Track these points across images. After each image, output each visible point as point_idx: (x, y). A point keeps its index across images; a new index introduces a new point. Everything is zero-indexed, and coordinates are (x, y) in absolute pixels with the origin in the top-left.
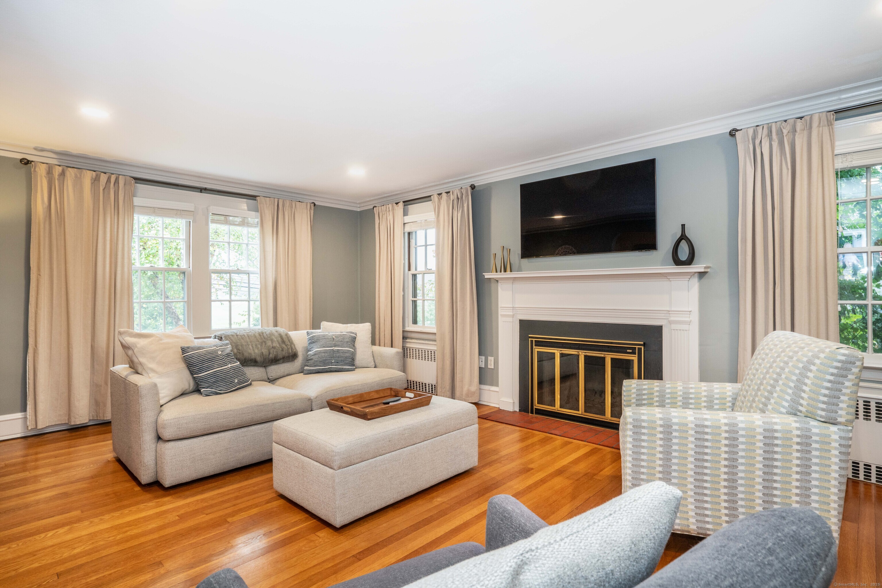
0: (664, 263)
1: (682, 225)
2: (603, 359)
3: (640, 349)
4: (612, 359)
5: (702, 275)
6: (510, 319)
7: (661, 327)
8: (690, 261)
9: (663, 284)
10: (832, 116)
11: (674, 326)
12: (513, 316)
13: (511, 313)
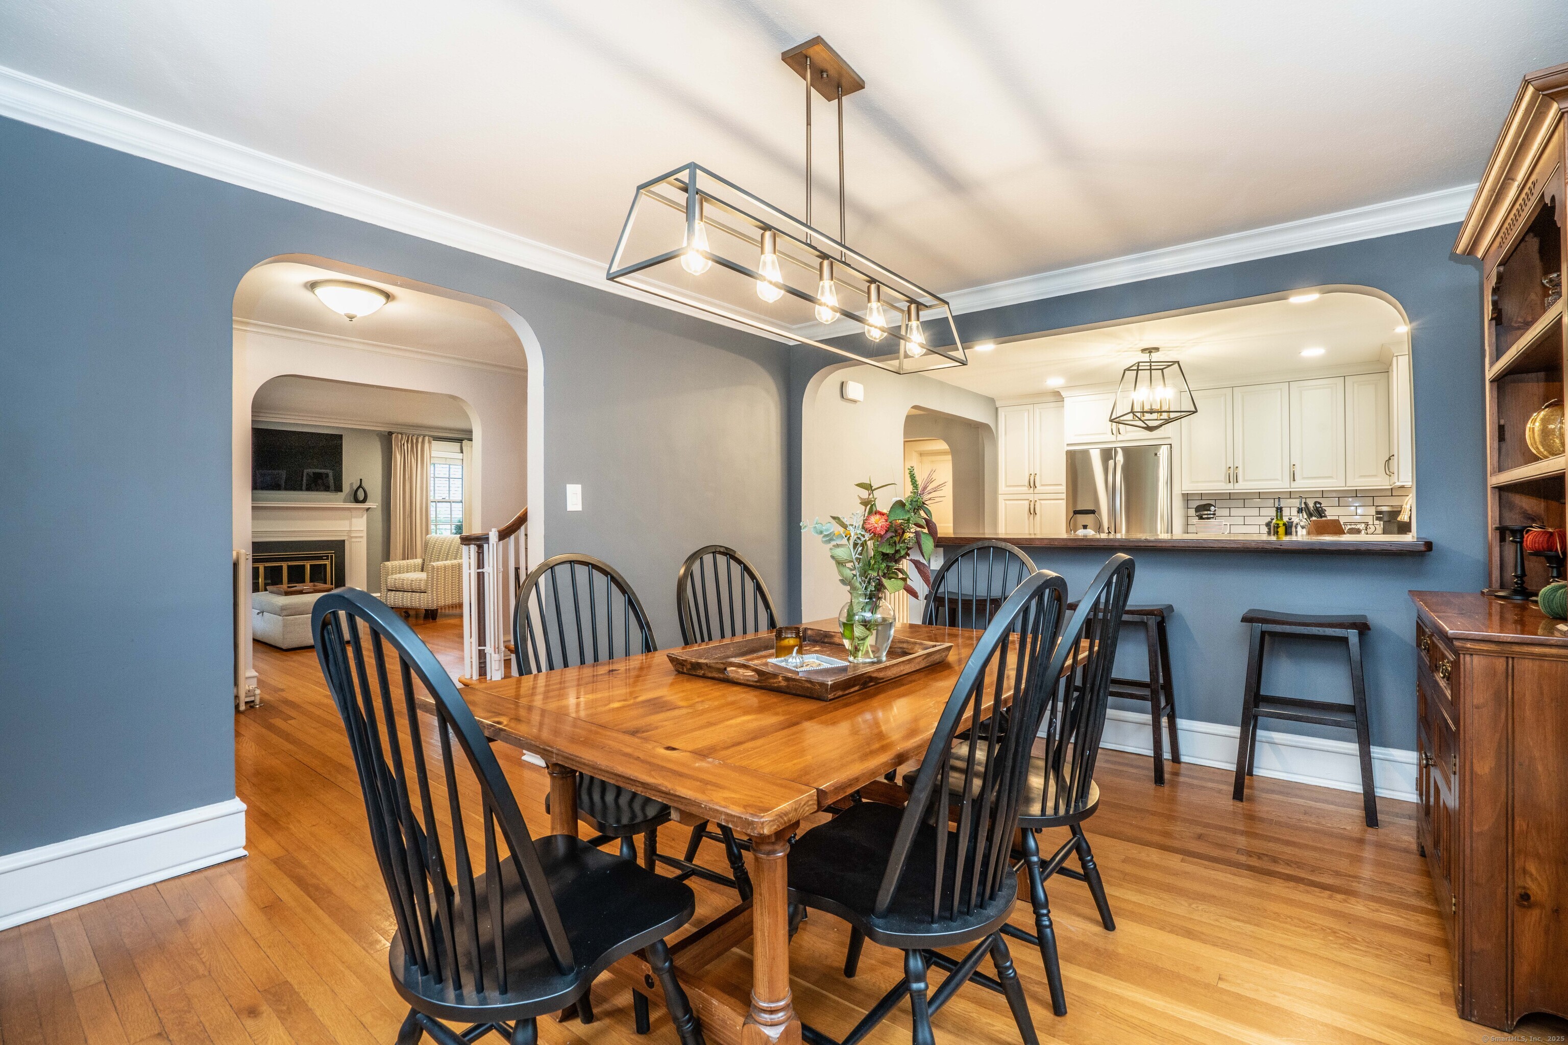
0: (345, 501)
2: (304, 566)
3: (332, 556)
4: (311, 565)
5: (368, 509)
7: (344, 541)
8: (364, 501)
9: (347, 513)
10: (431, 437)
11: (353, 540)
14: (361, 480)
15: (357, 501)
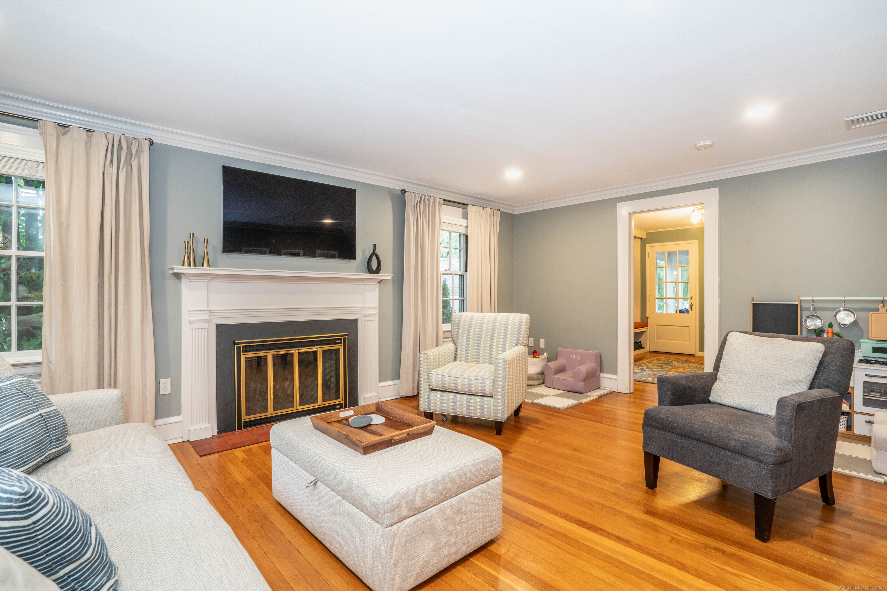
1: (374, 244)
2: (316, 352)
3: (345, 339)
4: (323, 351)
5: (380, 282)
6: (206, 325)
7: (357, 320)
8: (377, 271)
10: (442, 201)
11: (367, 318)
12: (209, 322)
13: (207, 318)
14: (375, 245)
15: (370, 270)
